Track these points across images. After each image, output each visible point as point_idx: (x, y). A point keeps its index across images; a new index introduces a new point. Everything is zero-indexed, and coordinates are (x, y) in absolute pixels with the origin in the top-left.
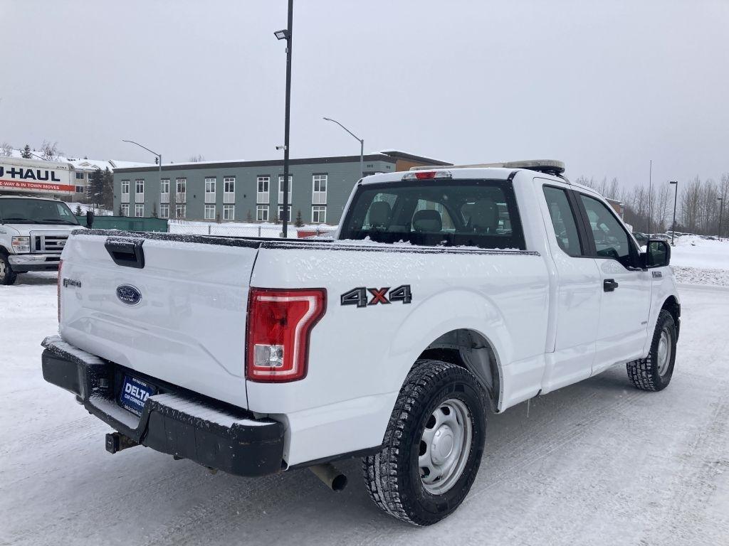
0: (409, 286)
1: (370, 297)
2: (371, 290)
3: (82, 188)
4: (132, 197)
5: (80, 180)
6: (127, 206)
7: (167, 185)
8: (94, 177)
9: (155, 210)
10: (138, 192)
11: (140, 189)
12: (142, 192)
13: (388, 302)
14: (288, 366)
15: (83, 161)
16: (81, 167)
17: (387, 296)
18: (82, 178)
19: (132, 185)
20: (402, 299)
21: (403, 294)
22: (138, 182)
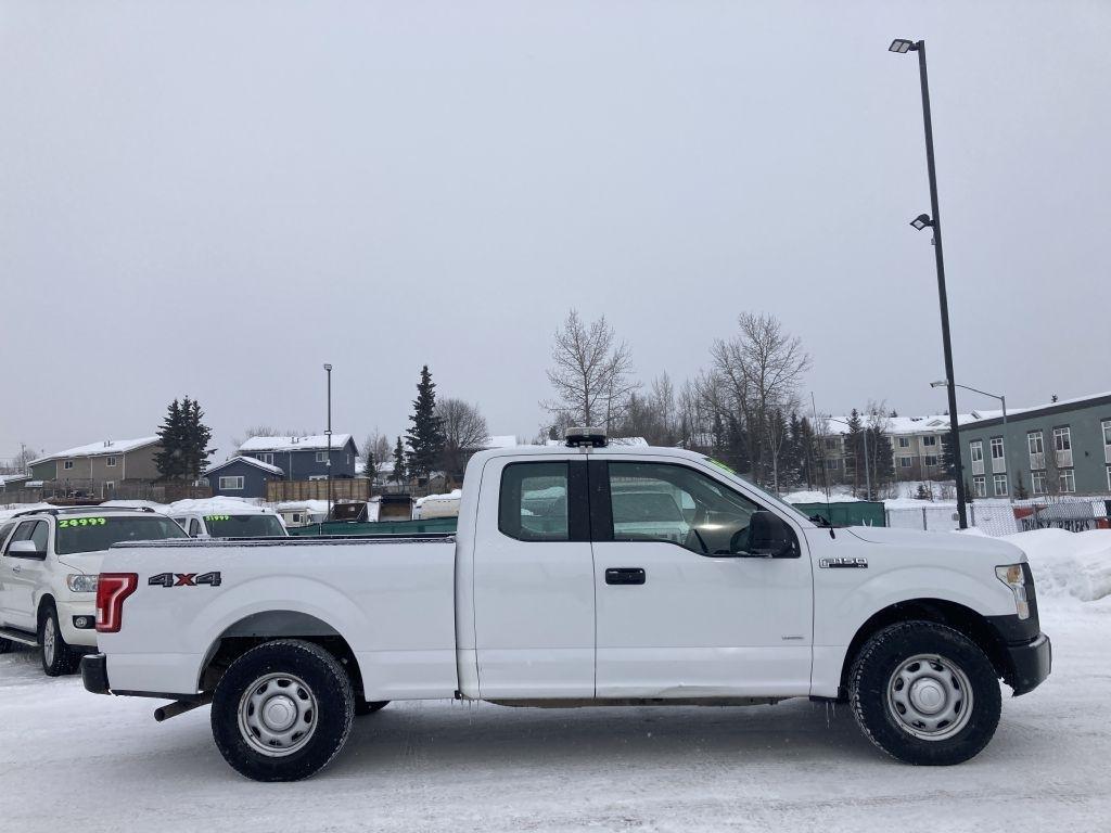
0: (219, 573)
1: (176, 580)
2: (177, 575)
3: (934, 458)
4: (988, 465)
5: (931, 446)
6: (982, 480)
7: (1039, 441)
8: (949, 440)
9: (1020, 482)
10: (996, 457)
11: (997, 452)
12: (1001, 455)
13: (193, 584)
14: (106, 621)
15: (933, 418)
16: (930, 428)
17: (194, 580)
18: (933, 443)
19: (986, 447)
20: (210, 582)
21: (213, 579)
22: (994, 442)
